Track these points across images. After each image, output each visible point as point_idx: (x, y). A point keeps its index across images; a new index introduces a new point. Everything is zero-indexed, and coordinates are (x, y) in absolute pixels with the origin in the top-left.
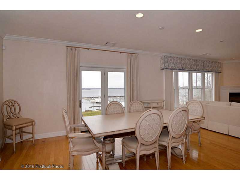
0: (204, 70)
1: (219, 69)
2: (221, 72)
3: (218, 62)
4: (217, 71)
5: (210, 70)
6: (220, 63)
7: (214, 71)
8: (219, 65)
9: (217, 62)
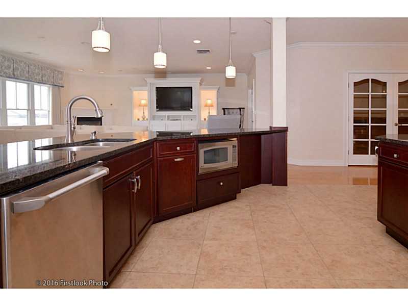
0: (30, 80)
1: (60, 82)
2: (63, 87)
3: (59, 72)
4: (55, 84)
5: (42, 80)
6: (62, 73)
7: (50, 83)
8: (60, 76)
9: (56, 70)
